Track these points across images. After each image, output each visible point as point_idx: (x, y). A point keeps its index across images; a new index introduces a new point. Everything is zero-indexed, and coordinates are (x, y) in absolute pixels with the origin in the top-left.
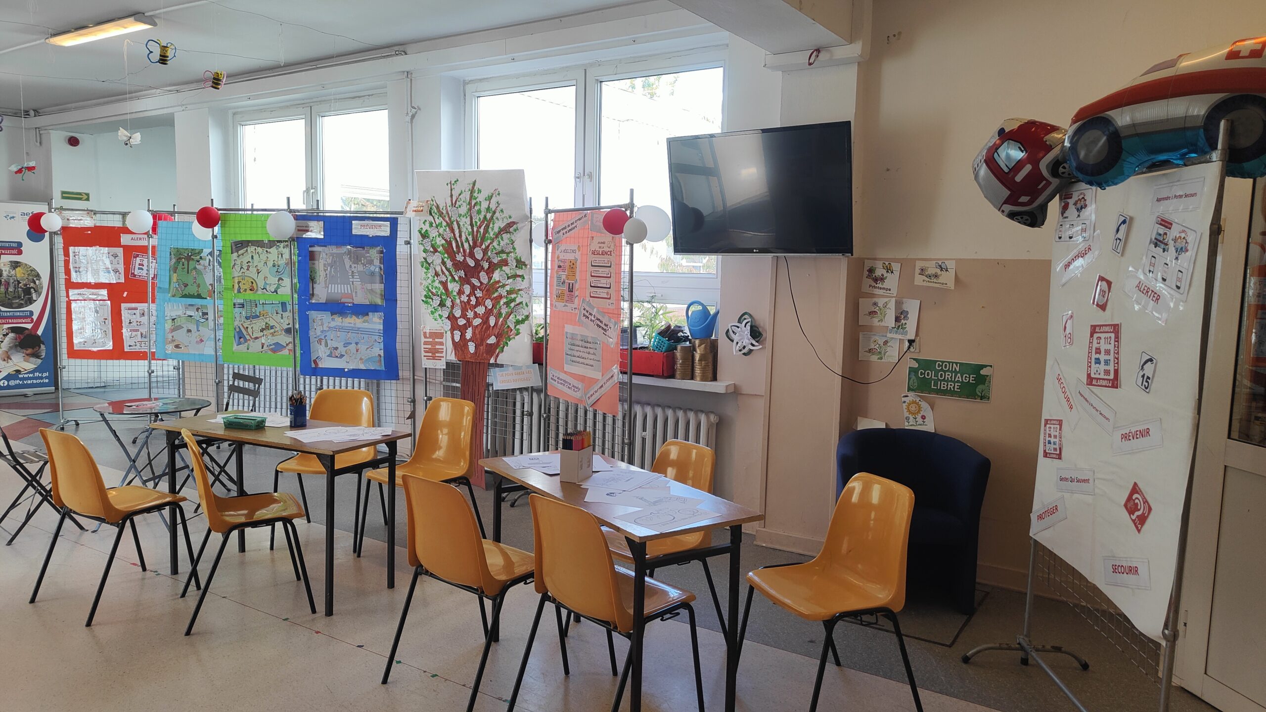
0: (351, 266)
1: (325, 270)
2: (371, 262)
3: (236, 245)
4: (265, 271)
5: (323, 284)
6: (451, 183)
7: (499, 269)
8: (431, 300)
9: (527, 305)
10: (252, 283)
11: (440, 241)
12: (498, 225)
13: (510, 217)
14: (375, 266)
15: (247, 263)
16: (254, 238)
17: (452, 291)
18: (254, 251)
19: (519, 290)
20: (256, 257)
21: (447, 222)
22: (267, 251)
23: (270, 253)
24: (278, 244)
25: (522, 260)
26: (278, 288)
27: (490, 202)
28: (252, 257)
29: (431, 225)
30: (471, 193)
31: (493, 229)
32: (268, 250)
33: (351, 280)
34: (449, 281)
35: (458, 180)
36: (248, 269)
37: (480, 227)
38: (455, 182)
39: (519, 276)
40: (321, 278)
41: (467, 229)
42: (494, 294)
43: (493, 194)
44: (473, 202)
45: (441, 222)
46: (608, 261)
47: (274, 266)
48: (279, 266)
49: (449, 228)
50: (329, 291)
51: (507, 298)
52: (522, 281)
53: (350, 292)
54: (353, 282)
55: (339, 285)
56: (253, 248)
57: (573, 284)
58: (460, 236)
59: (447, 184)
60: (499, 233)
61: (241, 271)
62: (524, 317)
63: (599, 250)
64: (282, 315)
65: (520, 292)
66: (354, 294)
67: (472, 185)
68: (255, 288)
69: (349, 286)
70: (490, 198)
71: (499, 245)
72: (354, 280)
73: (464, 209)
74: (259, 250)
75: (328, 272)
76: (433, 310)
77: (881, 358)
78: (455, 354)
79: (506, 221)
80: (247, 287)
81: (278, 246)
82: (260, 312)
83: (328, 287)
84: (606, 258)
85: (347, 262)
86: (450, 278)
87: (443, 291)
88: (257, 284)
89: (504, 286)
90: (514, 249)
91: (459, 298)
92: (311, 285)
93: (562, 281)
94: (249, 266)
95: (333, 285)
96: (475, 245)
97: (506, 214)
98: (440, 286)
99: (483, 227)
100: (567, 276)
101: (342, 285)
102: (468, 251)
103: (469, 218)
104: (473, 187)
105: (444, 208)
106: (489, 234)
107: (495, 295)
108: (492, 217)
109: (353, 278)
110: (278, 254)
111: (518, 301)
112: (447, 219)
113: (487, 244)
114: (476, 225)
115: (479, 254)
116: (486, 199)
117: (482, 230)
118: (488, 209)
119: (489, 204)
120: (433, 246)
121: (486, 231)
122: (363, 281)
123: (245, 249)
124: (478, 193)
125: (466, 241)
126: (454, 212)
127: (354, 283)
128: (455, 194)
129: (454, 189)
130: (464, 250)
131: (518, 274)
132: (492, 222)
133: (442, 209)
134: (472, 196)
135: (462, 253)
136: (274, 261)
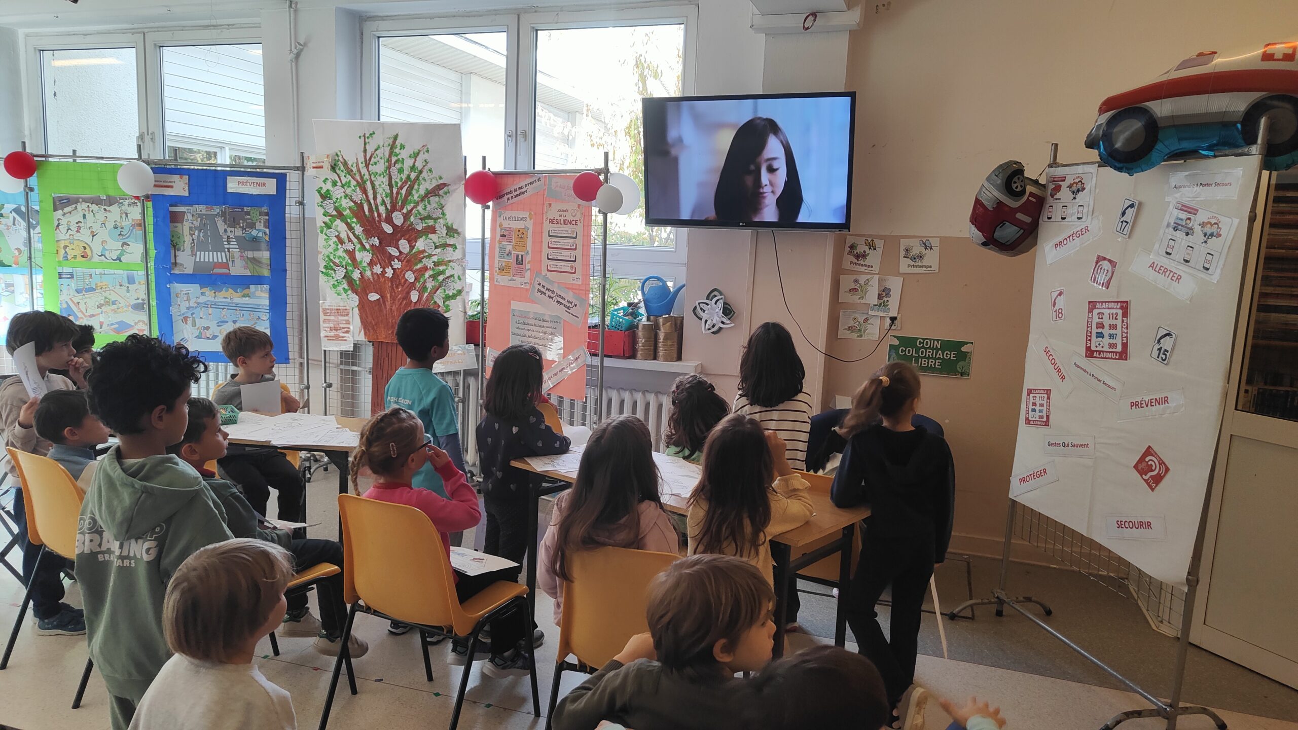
0: (225, 231)
1: (191, 235)
2: (252, 226)
3: (60, 201)
5: (188, 251)
6: (364, 136)
7: (424, 237)
8: (332, 272)
9: (459, 278)
10: (85, 248)
11: (346, 204)
12: (425, 186)
13: (441, 178)
14: (257, 230)
15: (77, 223)
16: (86, 193)
17: (361, 262)
18: (87, 209)
19: (450, 261)
20: (89, 216)
21: (357, 181)
22: (105, 209)
23: (109, 211)
25: (454, 227)
26: (121, 254)
27: (416, 160)
28: (84, 216)
29: (334, 184)
30: (391, 149)
31: (418, 191)
32: (107, 208)
33: (227, 246)
34: (356, 249)
35: (374, 133)
37: (401, 188)
38: (371, 134)
39: (450, 245)
40: (186, 245)
41: (384, 190)
42: (416, 264)
43: (420, 151)
44: (394, 159)
45: (350, 181)
46: (573, 231)
47: (116, 227)
48: (122, 228)
49: (360, 188)
50: (198, 260)
51: (433, 269)
52: (454, 251)
53: (225, 261)
54: (228, 249)
55: (211, 253)
56: (85, 205)
57: (522, 256)
58: (375, 198)
59: (360, 137)
60: (426, 195)
61: (68, 234)
62: (455, 292)
63: (559, 218)
64: (128, 287)
65: (451, 264)
66: (230, 263)
67: (392, 140)
68: (89, 254)
69: (223, 254)
70: (416, 155)
71: (425, 209)
72: (231, 246)
73: (380, 167)
74: (94, 207)
75: (195, 237)
76: (336, 283)
77: (861, 336)
78: (365, 334)
79: (435, 183)
80: (78, 252)
81: (121, 203)
83: (196, 255)
84: (568, 229)
85: (221, 225)
86: (358, 246)
87: (349, 261)
88: (91, 250)
89: (430, 256)
90: (443, 214)
91: (371, 270)
92: (172, 252)
93: (507, 251)
94: (79, 228)
95: (203, 253)
96: (394, 208)
97: (435, 174)
98: (344, 255)
99: (405, 189)
100: (515, 247)
101: (215, 253)
102: (384, 215)
103: (387, 177)
104: (394, 142)
105: (355, 165)
106: (413, 196)
107: (419, 266)
108: (417, 178)
109: (229, 244)
110: (123, 213)
111: (448, 274)
112: (358, 178)
113: (409, 208)
114: (397, 186)
115: (398, 218)
116: (410, 157)
117: (403, 192)
118: (413, 168)
119: (415, 162)
120: (336, 209)
121: (409, 193)
122: (242, 248)
123: (74, 206)
124: (400, 149)
125: (382, 205)
126: (368, 170)
127: (231, 250)
128: (370, 149)
129: (368, 143)
130: (379, 215)
131: (448, 243)
132: (417, 183)
133: (352, 166)
134: (392, 152)
135: (377, 219)
136: (115, 221)
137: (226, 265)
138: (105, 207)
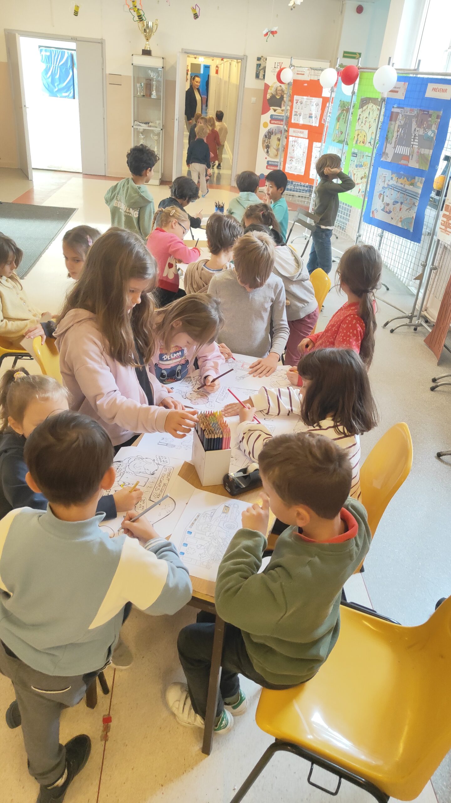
0: (415, 130)
1: (398, 131)
2: (430, 127)
14: (432, 131)
33: (412, 143)
50: (396, 152)
53: (408, 155)
66: (411, 156)
72: (414, 143)
83: (396, 148)
85: (414, 125)
92: (385, 144)
101: (405, 148)
109: (414, 141)
122: (420, 146)
127: (414, 146)
137: (407, 158)
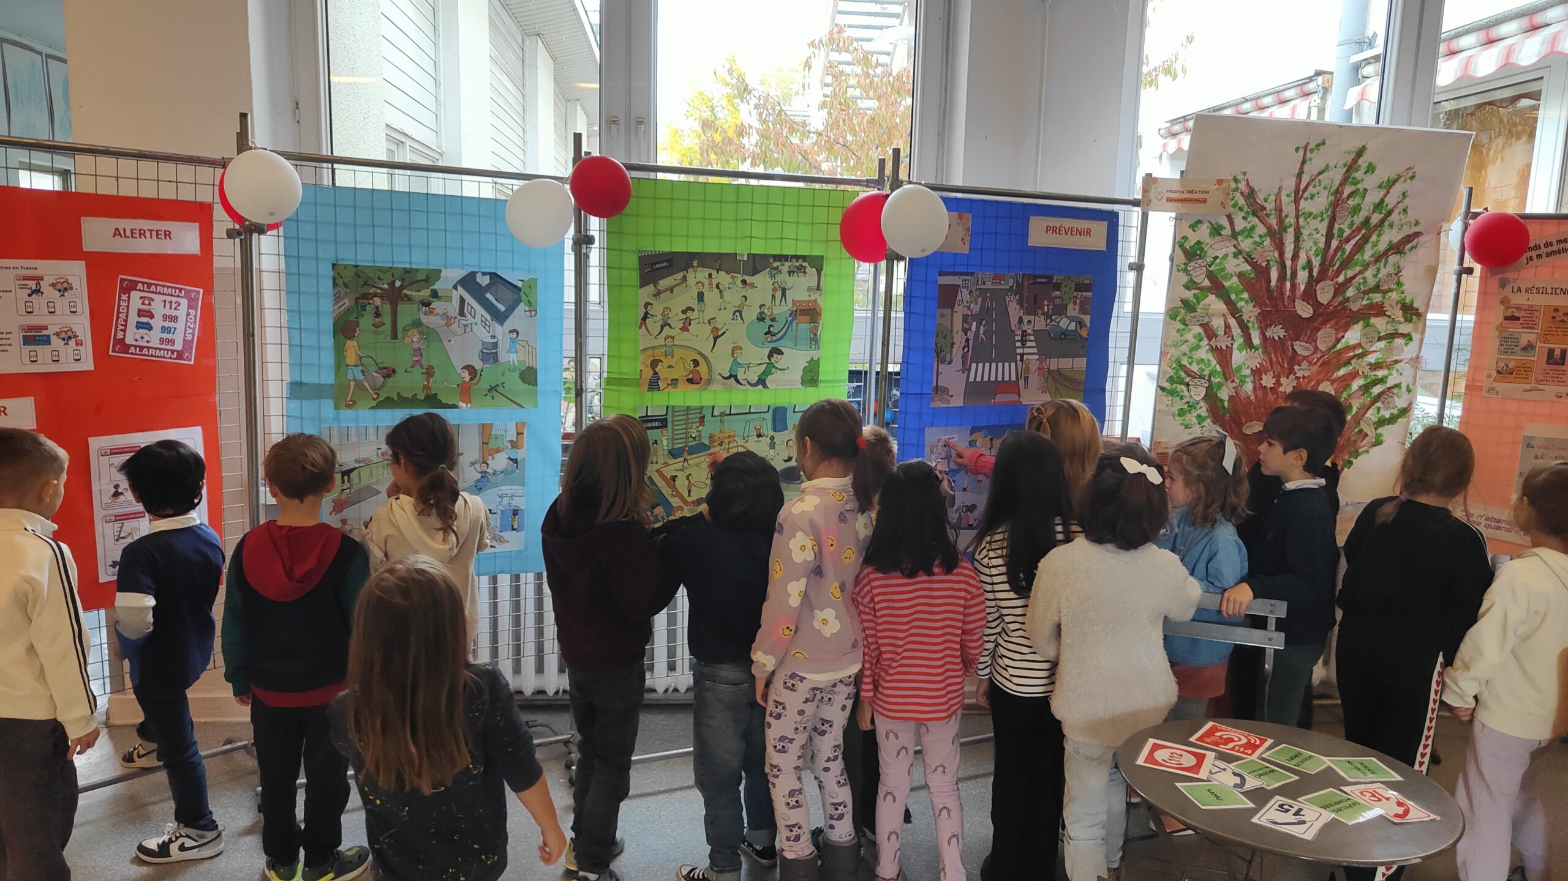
0: (1021, 320)
2: (1061, 310)
3: (652, 265)
4: (737, 332)
6: (1305, 148)
7: (1361, 323)
8: (1183, 387)
9: (1409, 391)
10: (696, 363)
12: (1390, 236)
14: (1067, 317)
15: (684, 312)
16: (712, 247)
17: (1239, 369)
18: (706, 282)
19: (1398, 362)
20: (711, 296)
22: (744, 282)
23: (752, 285)
24: (775, 265)
25: (1415, 305)
26: (766, 373)
27: (1388, 192)
28: (701, 297)
29: (1216, 231)
30: (1347, 171)
31: (1375, 245)
32: (749, 279)
34: (1235, 346)
35: (1324, 143)
36: (684, 329)
37: (1348, 240)
38: (1318, 145)
39: (1403, 335)
41: (1316, 243)
42: (1338, 369)
43: (1399, 177)
44: (1347, 191)
45: (1253, 228)
47: (761, 318)
48: (773, 320)
49: (1273, 240)
51: (1366, 377)
52: (1406, 344)
53: (1013, 378)
54: (1022, 355)
55: (994, 365)
56: (702, 274)
58: (1295, 257)
59: (1297, 149)
60: (1386, 254)
61: (663, 334)
65: (1397, 366)
67: (1353, 156)
68: (704, 376)
69: (1013, 365)
70: (1390, 184)
71: (1375, 276)
72: (1026, 351)
73: (1320, 203)
74: (723, 278)
79: (1408, 231)
80: (680, 373)
82: (711, 437)
85: (1014, 310)
86: (1239, 341)
87: (1215, 367)
88: (709, 367)
90: (1402, 283)
92: (935, 366)
93: (1523, 343)
94: (687, 323)
95: (983, 366)
96: (1323, 275)
97: (1412, 216)
98: (1210, 356)
99: (1353, 242)
100: (1542, 337)
101: (1000, 365)
102: (1302, 287)
103: (1326, 223)
104: (1355, 161)
105: (1272, 198)
107: (1342, 372)
109: (1023, 346)
110: (774, 290)
111: (1390, 382)
112: (1273, 221)
113: (1350, 273)
115: (1325, 294)
116: (1380, 187)
117: (1348, 247)
118: (1379, 206)
119: (1385, 196)
120: (1211, 276)
121: (1359, 248)
122: (1044, 353)
123: (679, 276)
124: (1366, 173)
125: (1304, 269)
126: (1297, 209)
128: (1310, 170)
129: (1310, 159)
130: (1294, 286)
131: (1400, 331)
132: (1377, 232)
133: (1266, 200)
134: (1348, 177)
135: (1288, 293)
136: (761, 307)
137: (1012, 387)
138: (746, 277)
